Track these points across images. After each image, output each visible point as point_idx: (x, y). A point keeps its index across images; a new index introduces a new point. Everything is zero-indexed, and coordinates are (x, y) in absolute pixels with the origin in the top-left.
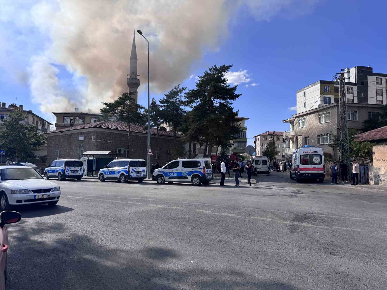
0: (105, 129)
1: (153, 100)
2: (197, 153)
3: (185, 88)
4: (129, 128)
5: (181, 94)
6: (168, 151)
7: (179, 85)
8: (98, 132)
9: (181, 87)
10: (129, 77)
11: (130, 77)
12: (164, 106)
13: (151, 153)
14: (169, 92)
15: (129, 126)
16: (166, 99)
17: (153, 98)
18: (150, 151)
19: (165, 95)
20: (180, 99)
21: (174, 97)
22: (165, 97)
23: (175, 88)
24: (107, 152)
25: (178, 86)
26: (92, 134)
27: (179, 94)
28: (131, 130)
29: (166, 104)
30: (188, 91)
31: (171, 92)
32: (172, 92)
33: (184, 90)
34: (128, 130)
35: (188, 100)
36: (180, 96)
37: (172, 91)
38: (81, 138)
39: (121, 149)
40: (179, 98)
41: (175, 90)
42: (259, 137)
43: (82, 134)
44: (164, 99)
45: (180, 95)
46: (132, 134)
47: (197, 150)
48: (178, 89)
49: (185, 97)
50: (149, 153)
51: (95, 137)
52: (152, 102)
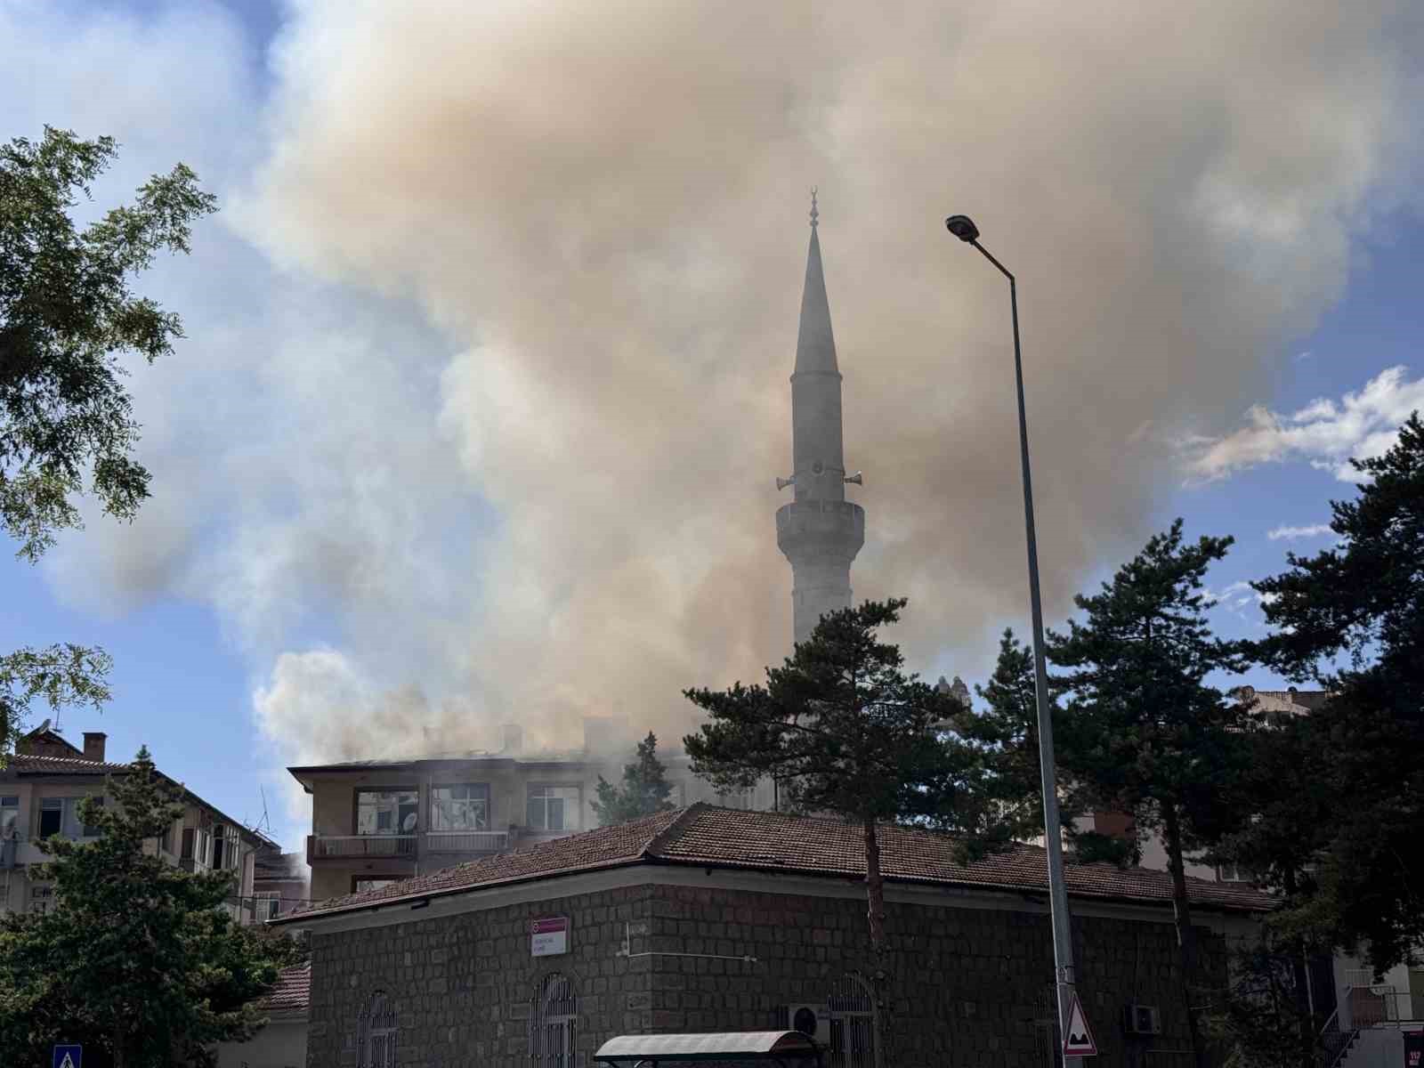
0: (710, 867)
1: (1006, 645)
2: (1345, 1026)
3: (1225, 543)
4: (873, 855)
5: (1196, 585)
6: (1129, 1009)
7: (1179, 522)
8: (661, 894)
9: (1190, 539)
10: (788, 496)
11: (799, 494)
12: (1083, 679)
13: (1084, 1040)
14: (1111, 582)
15: (871, 839)
16: (1089, 628)
17: (1009, 634)
18: (1079, 1028)
19: (1082, 602)
20: (1193, 623)
21: (1151, 611)
22: (1083, 619)
23: (1151, 550)
24: (764, 1041)
25: (1168, 532)
26: (625, 910)
27: (1178, 587)
28: (889, 867)
29: (1092, 668)
30: (1290, 569)
31: (1120, 578)
32: (1132, 577)
33: (1213, 559)
34: (865, 868)
35: (1290, 630)
36: (1193, 602)
37: (1134, 568)
38: (553, 943)
39: (814, 1009)
40: (1186, 613)
41: (1150, 561)
43: (549, 915)
44: (1075, 630)
45: (1192, 593)
46: (893, 896)
47: (1341, 997)
48: (1175, 554)
49: (1272, 612)
50: (1074, 1040)
51: (643, 929)
52: (1001, 660)
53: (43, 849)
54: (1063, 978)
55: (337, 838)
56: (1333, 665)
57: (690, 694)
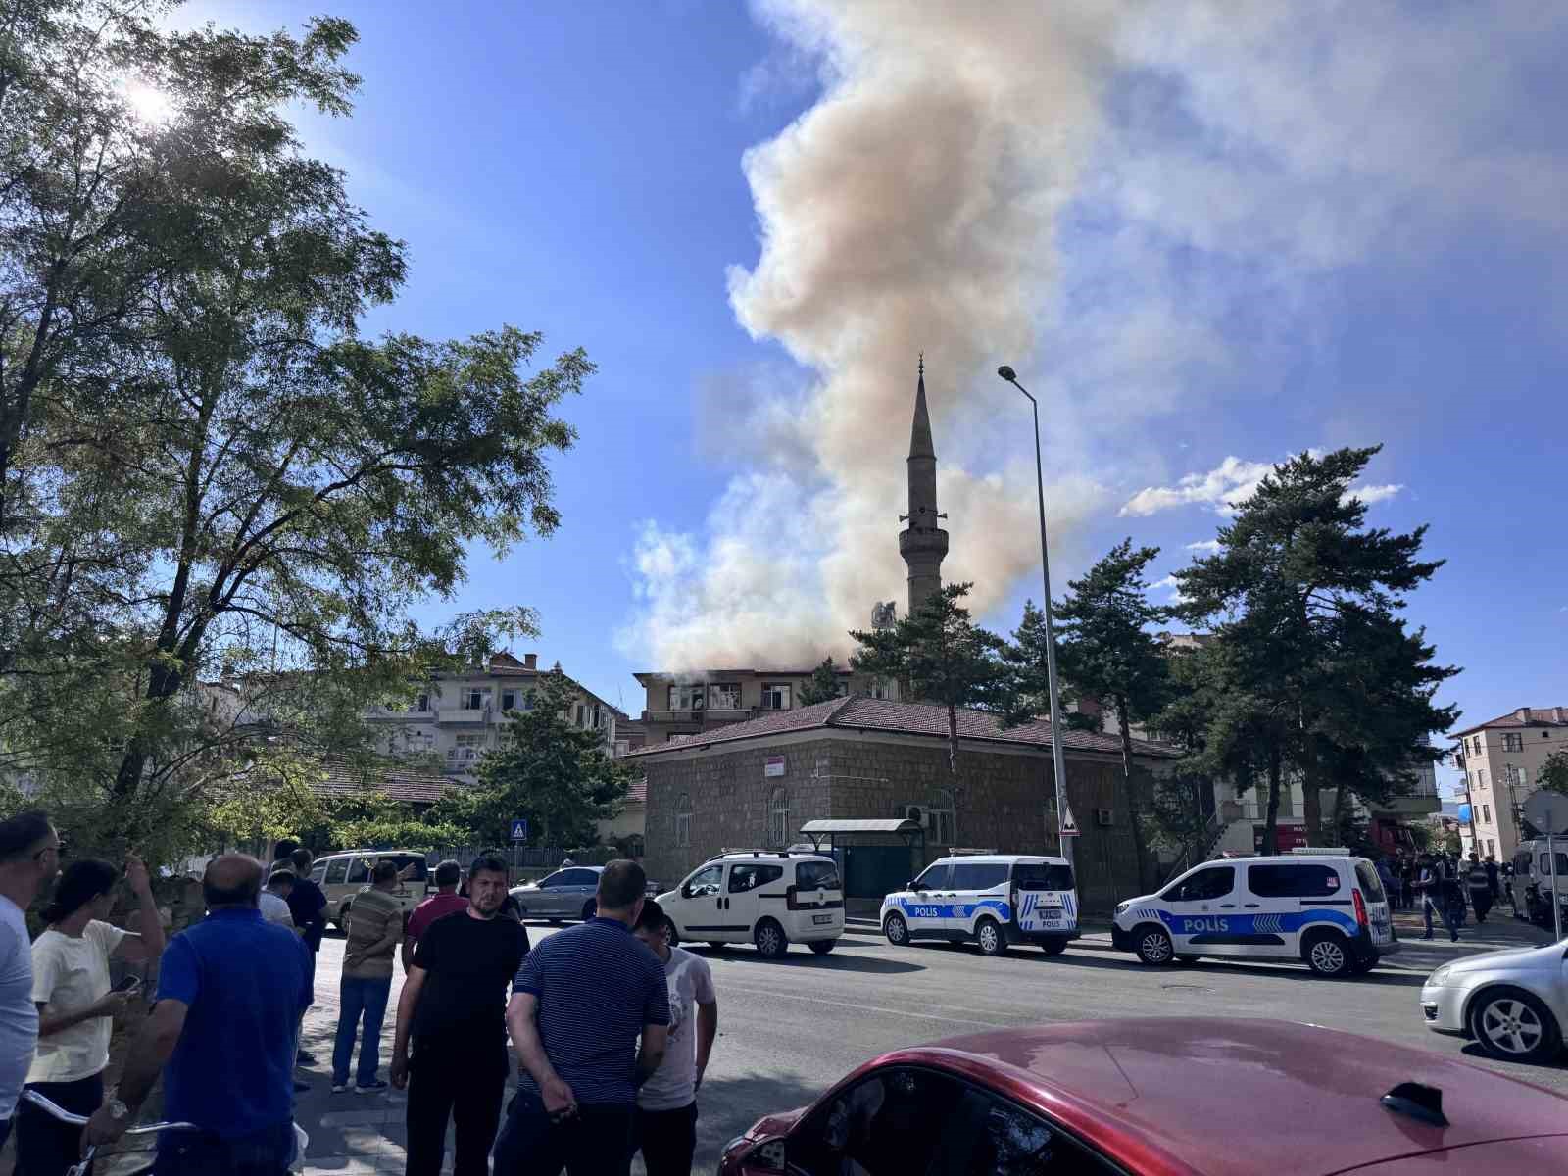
0: (862, 730)
1: (1028, 608)
2: (1220, 821)
3: (1155, 551)
4: (953, 723)
5: (1138, 575)
6: (1097, 812)
7: (1129, 539)
8: (835, 744)
9: (1135, 549)
10: (905, 525)
11: (911, 525)
12: (1073, 627)
13: (1072, 827)
14: (1089, 573)
15: (952, 715)
16: (1076, 599)
17: (1029, 602)
18: (1069, 820)
19: (1072, 585)
20: (1136, 596)
21: (1111, 590)
22: (1073, 594)
23: (1113, 554)
24: (893, 824)
25: (1122, 545)
26: (816, 752)
27: (1128, 576)
28: (962, 730)
29: (1077, 621)
30: (1193, 565)
31: (1094, 571)
32: (1102, 570)
33: (1148, 560)
34: (948, 731)
35: (1193, 600)
36: (1136, 584)
37: (1103, 565)
38: (778, 770)
39: (920, 808)
40: (1132, 590)
41: (1112, 561)
42: (1482, 735)
43: (773, 754)
44: (1068, 600)
45: (1136, 579)
46: (963, 746)
47: (1218, 805)
48: (1126, 557)
49: (1183, 590)
50: (1067, 827)
51: (826, 763)
52: (1026, 617)
53: (506, 716)
54: (1060, 793)
55: (659, 713)
56: (1218, 619)
57: (852, 633)
